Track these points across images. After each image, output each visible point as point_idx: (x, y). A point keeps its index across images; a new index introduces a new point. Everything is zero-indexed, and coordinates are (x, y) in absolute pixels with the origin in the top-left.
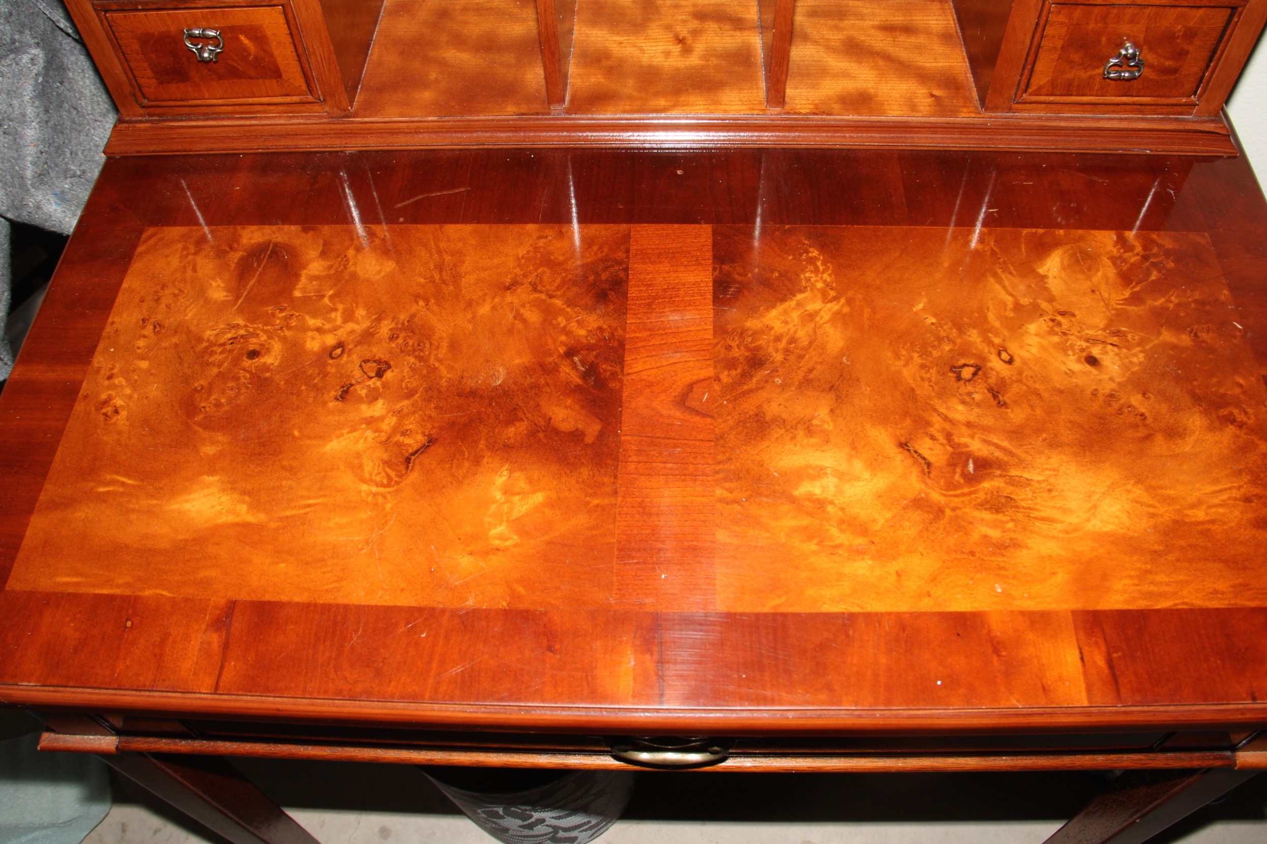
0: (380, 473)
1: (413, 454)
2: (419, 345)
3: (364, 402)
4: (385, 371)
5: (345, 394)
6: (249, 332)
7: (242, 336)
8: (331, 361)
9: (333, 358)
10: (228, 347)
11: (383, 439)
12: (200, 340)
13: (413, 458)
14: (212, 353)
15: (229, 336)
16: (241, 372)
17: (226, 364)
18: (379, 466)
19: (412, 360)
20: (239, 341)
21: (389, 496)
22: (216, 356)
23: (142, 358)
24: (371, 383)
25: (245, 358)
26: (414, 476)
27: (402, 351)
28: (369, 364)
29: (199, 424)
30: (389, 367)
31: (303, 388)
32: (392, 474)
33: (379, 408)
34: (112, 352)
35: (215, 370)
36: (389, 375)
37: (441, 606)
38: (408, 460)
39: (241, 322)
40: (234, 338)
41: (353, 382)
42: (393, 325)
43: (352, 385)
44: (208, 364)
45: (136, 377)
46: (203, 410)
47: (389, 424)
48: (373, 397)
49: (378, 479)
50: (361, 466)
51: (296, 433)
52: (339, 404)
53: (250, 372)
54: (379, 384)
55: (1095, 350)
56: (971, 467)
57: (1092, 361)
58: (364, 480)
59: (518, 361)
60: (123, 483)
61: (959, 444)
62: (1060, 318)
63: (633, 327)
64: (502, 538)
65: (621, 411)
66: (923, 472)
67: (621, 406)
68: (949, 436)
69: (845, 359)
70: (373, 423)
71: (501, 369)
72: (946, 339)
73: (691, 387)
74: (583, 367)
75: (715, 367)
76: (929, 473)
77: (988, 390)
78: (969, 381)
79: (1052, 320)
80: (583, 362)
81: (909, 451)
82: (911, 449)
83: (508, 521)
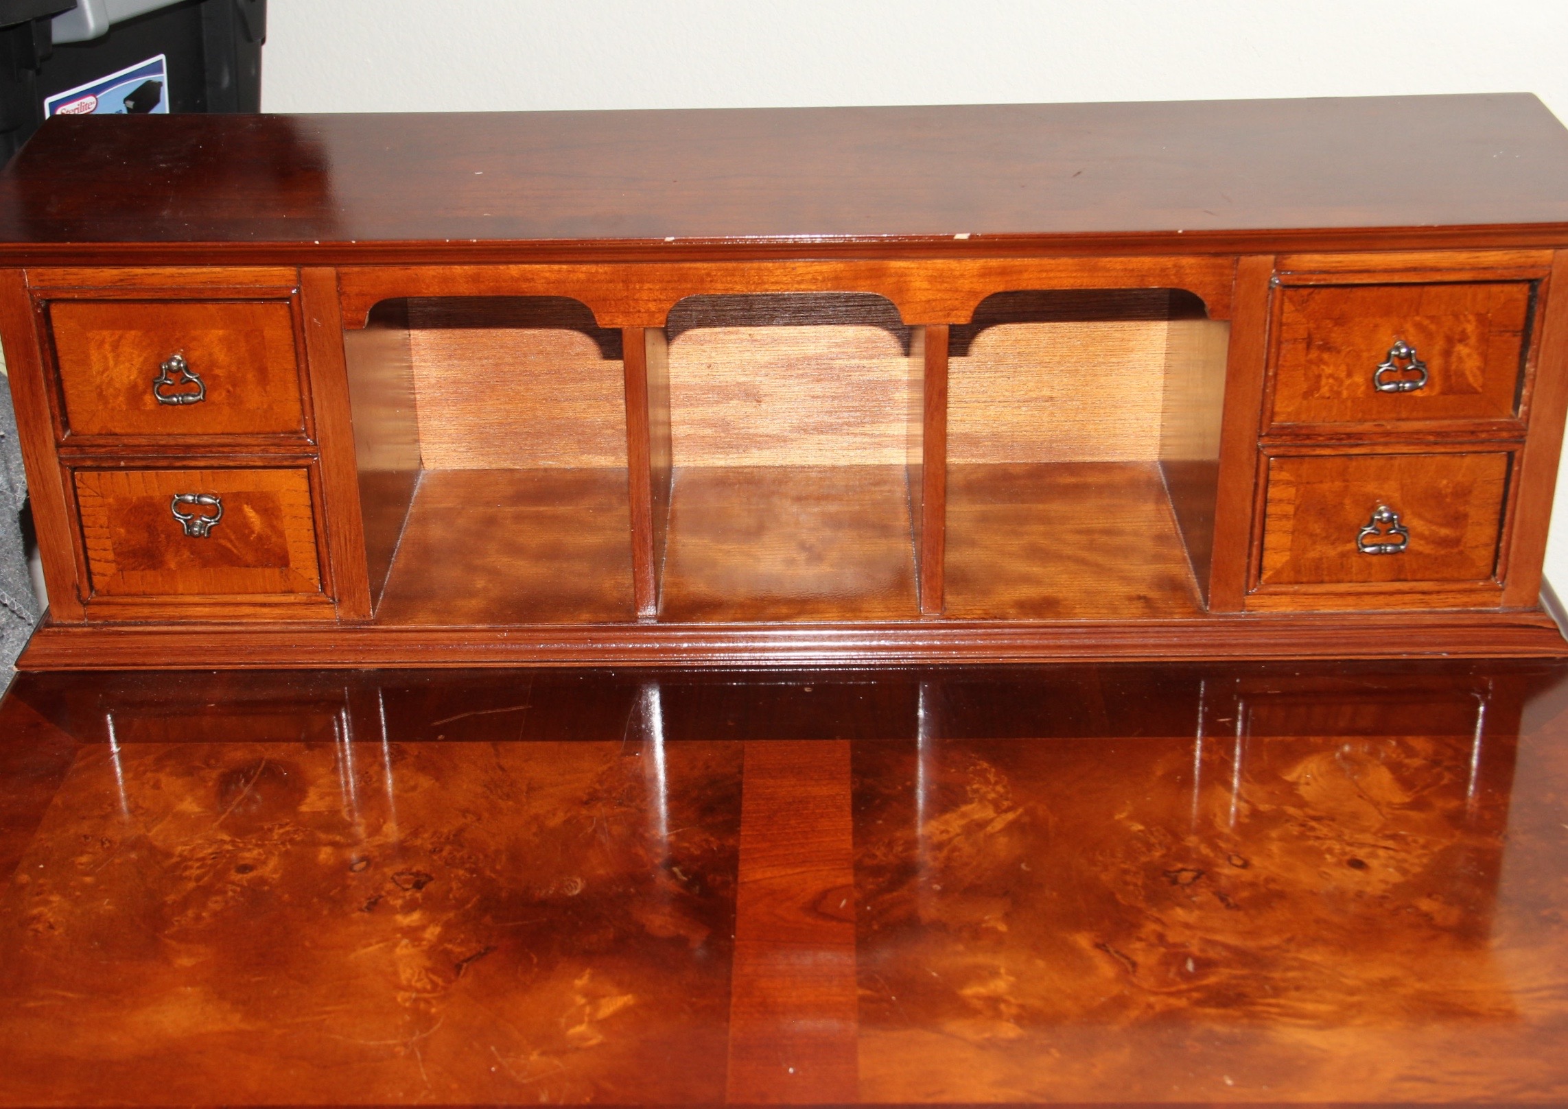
0: (422, 979)
1: (467, 960)
2: (470, 858)
3: (398, 913)
4: (425, 883)
5: (374, 905)
6: (238, 847)
7: (228, 851)
8: (352, 874)
9: (354, 871)
10: (209, 862)
11: (425, 948)
12: (168, 855)
13: (465, 965)
14: (186, 868)
15: (210, 851)
16: (229, 885)
17: (206, 879)
18: (420, 973)
19: (461, 872)
20: (224, 856)
21: (434, 1002)
22: (192, 871)
23: (87, 874)
24: (408, 894)
25: (233, 872)
26: (466, 981)
27: (447, 864)
28: (404, 877)
29: (172, 937)
30: (431, 879)
31: (315, 900)
32: (440, 981)
33: (415, 918)
34: (42, 869)
35: (191, 885)
36: (431, 887)
37: (505, 1103)
38: (458, 967)
39: (227, 838)
40: (216, 853)
41: (383, 893)
42: (435, 839)
43: (381, 897)
44: (181, 878)
45: (78, 893)
46: (176, 923)
47: (433, 933)
48: (410, 907)
49: (419, 985)
50: (396, 973)
51: (307, 944)
52: (366, 915)
53: (242, 886)
54: (419, 895)
55: (1361, 854)
56: (1190, 966)
57: (1357, 864)
58: (399, 988)
59: (601, 872)
60: (64, 998)
61: (1175, 945)
62: (1313, 824)
63: (749, 839)
64: (583, 1038)
65: (735, 918)
66: (1127, 971)
67: (735, 913)
68: (1161, 938)
69: (1023, 866)
70: (413, 933)
71: (579, 880)
72: (1157, 846)
73: (825, 894)
74: (685, 875)
75: (855, 875)
76: (1134, 972)
77: (1214, 893)
78: (1188, 885)
79: (1303, 825)
80: (684, 873)
81: (1108, 951)
82: (1111, 949)
83: (591, 1022)
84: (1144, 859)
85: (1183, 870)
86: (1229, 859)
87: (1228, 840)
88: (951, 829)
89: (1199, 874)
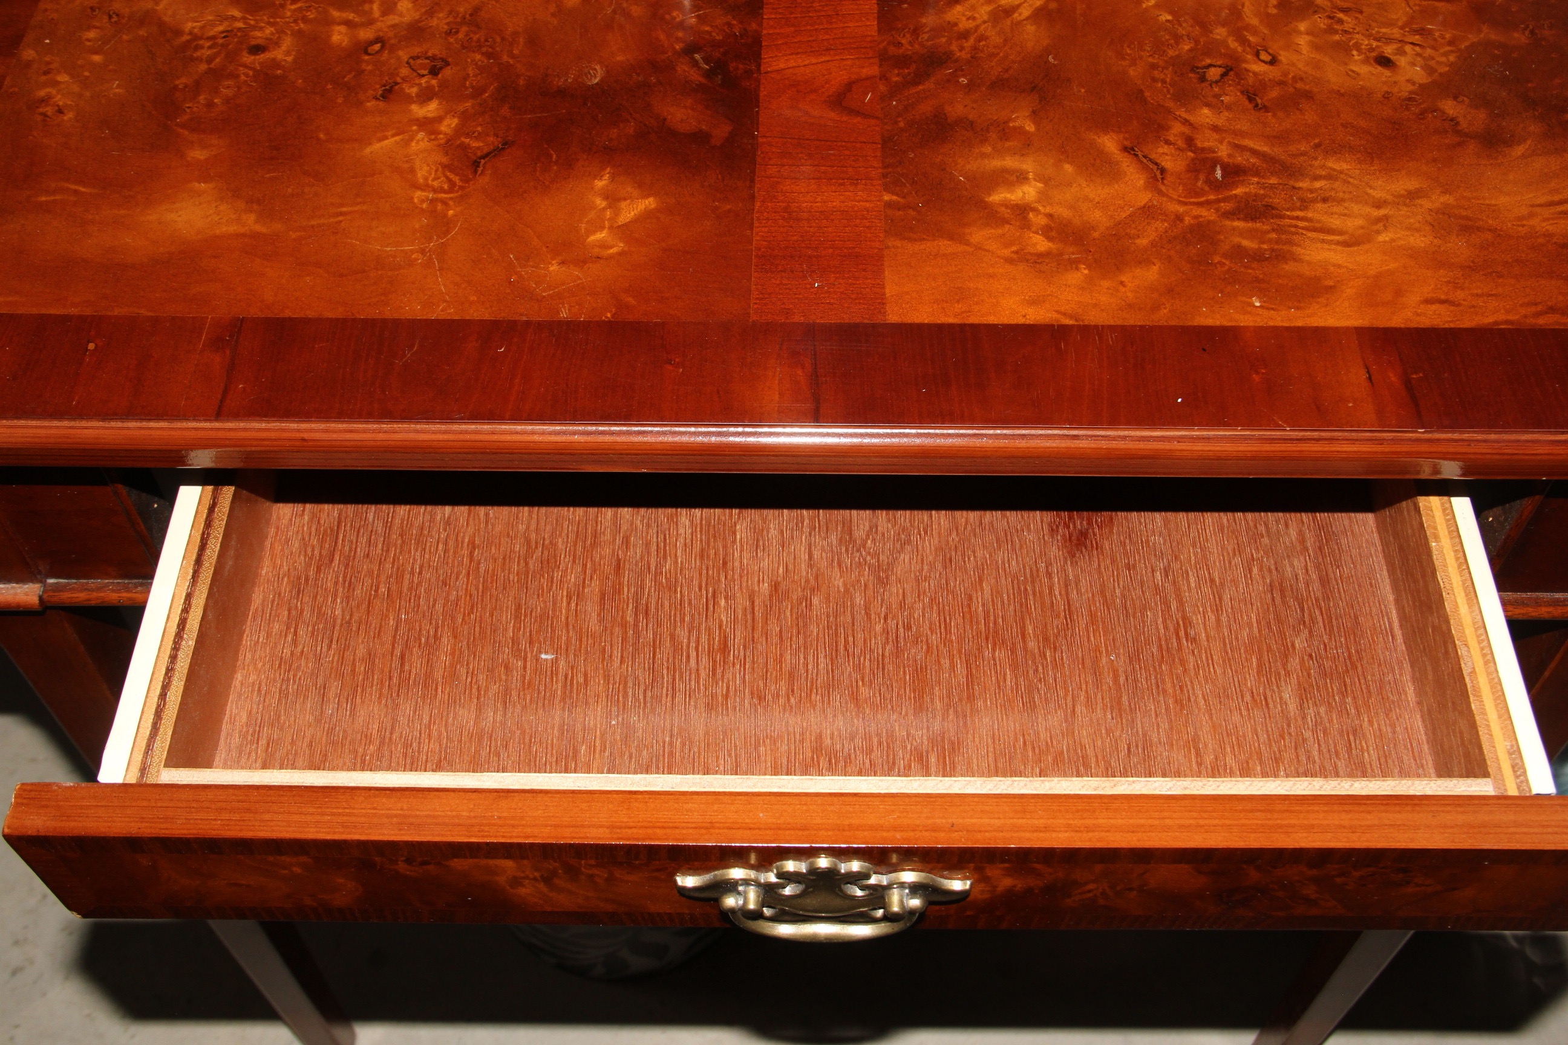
0: (439, 178)
1: (483, 157)
2: (486, 40)
3: (414, 102)
4: (441, 68)
5: (388, 93)
6: (250, 25)
7: (239, 29)
8: (366, 57)
9: (369, 54)
10: (220, 41)
11: (442, 142)
12: (178, 33)
13: (483, 161)
14: (198, 48)
15: (221, 28)
16: (241, 69)
17: (218, 60)
18: (436, 171)
19: (478, 57)
20: (236, 35)
21: (451, 203)
22: (203, 51)
23: (96, 53)
24: (423, 81)
25: (245, 53)
26: (484, 180)
27: (463, 47)
28: (419, 61)
29: (183, 126)
30: (447, 64)
31: (329, 87)
32: (456, 179)
33: (432, 108)
34: (47, 44)
35: (203, 67)
36: (447, 72)
37: (525, 318)
38: (476, 164)
39: (237, 13)
40: (227, 31)
41: (399, 80)
42: (451, 19)
43: (397, 84)
44: (192, 59)
45: (87, 74)
46: (188, 110)
47: (449, 125)
48: (426, 96)
49: (436, 184)
50: (412, 170)
51: (322, 136)
52: (382, 104)
53: (253, 69)
54: (434, 82)
55: (1389, 50)
56: (1219, 174)
57: (1384, 62)
58: (416, 186)
59: (620, 58)
60: (76, 191)
61: (1203, 150)
62: (1341, 15)
63: (771, 23)
64: (603, 245)
65: (758, 112)
66: (1155, 178)
67: (758, 107)
68: (1190, 141)
69: (1050, 58)
70: (427, 124)
71: (598, 67)
72: (1185, 38)
73: (849, 86)
74: (707, 64)
75: (881, 66)
76: (1163, 179)
77: (1242, 93)
78: (1217, 82)
79: (1330, 17)
80: (706, 60)
81: (1136, 155)
82: (1139, 153)
83: (611, 228)
84: (1171, 53)
85: (1210, 66)
86: (1257, 54)
87: (1255, 33)
88: (977, 15)
89: (1228, 71)
